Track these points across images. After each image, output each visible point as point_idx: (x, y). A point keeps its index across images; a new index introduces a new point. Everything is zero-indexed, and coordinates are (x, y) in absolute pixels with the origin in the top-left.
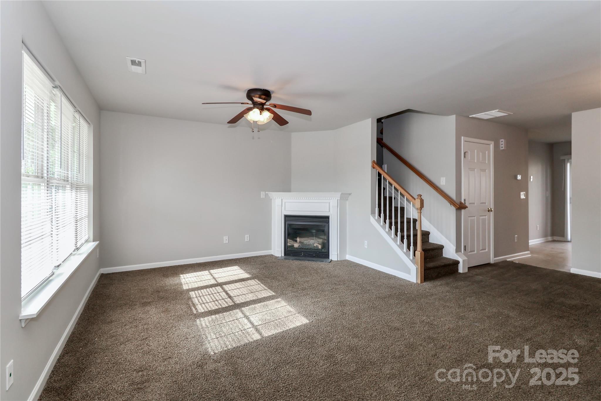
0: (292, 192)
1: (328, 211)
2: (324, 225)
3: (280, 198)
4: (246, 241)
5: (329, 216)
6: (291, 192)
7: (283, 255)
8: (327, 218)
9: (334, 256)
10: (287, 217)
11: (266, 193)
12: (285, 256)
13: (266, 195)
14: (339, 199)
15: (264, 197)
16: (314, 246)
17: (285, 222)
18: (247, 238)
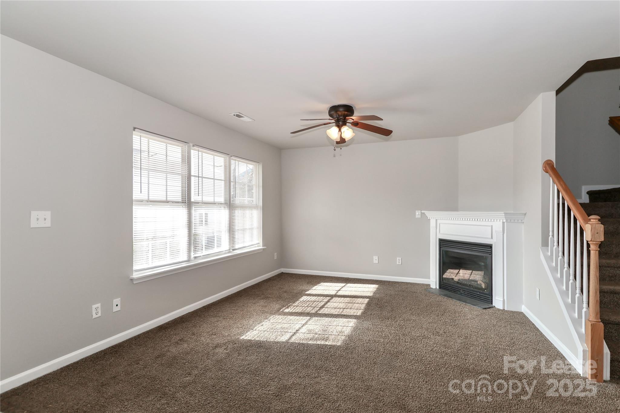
0: (460, 211)
1: (490, 237)
2: (486, 257)
3: (434, 218)
4: (397, 264)
5: (492, 245)
6: (458, 211)
7: (438, 288)
8: (490, 247)
9: (498, 302)
10: (443, 243)
11: (422, 212)
12: (440, 289)
13: (423, 214)
14: (504, 221)
15: (420, 217)
16: (478, 284)
17: (440, 247)
18: (398, 260)
